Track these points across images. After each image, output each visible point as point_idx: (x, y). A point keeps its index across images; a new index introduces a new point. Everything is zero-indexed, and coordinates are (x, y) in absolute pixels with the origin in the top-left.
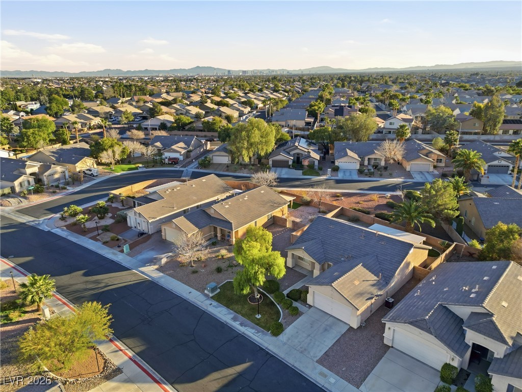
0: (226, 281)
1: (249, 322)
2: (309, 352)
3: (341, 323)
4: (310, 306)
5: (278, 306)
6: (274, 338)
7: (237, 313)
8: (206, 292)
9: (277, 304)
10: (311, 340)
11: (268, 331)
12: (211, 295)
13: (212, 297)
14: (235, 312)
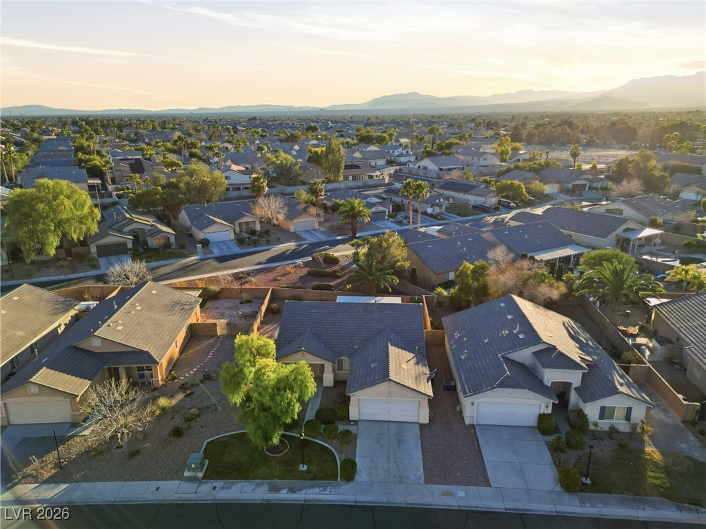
0: (205, 443)
1: (298, 483)
2: (408, 477)
3: (407, 425)
4: (356, 422)
5: (317, 441)
6: (351, 485)
7: (268, 479)
8: (187, 474)
9: (314, 440)
10: (395, 462)
11: (337, 480)
12: (200, 475)
13: (204, 477)
14: (265, 479)
